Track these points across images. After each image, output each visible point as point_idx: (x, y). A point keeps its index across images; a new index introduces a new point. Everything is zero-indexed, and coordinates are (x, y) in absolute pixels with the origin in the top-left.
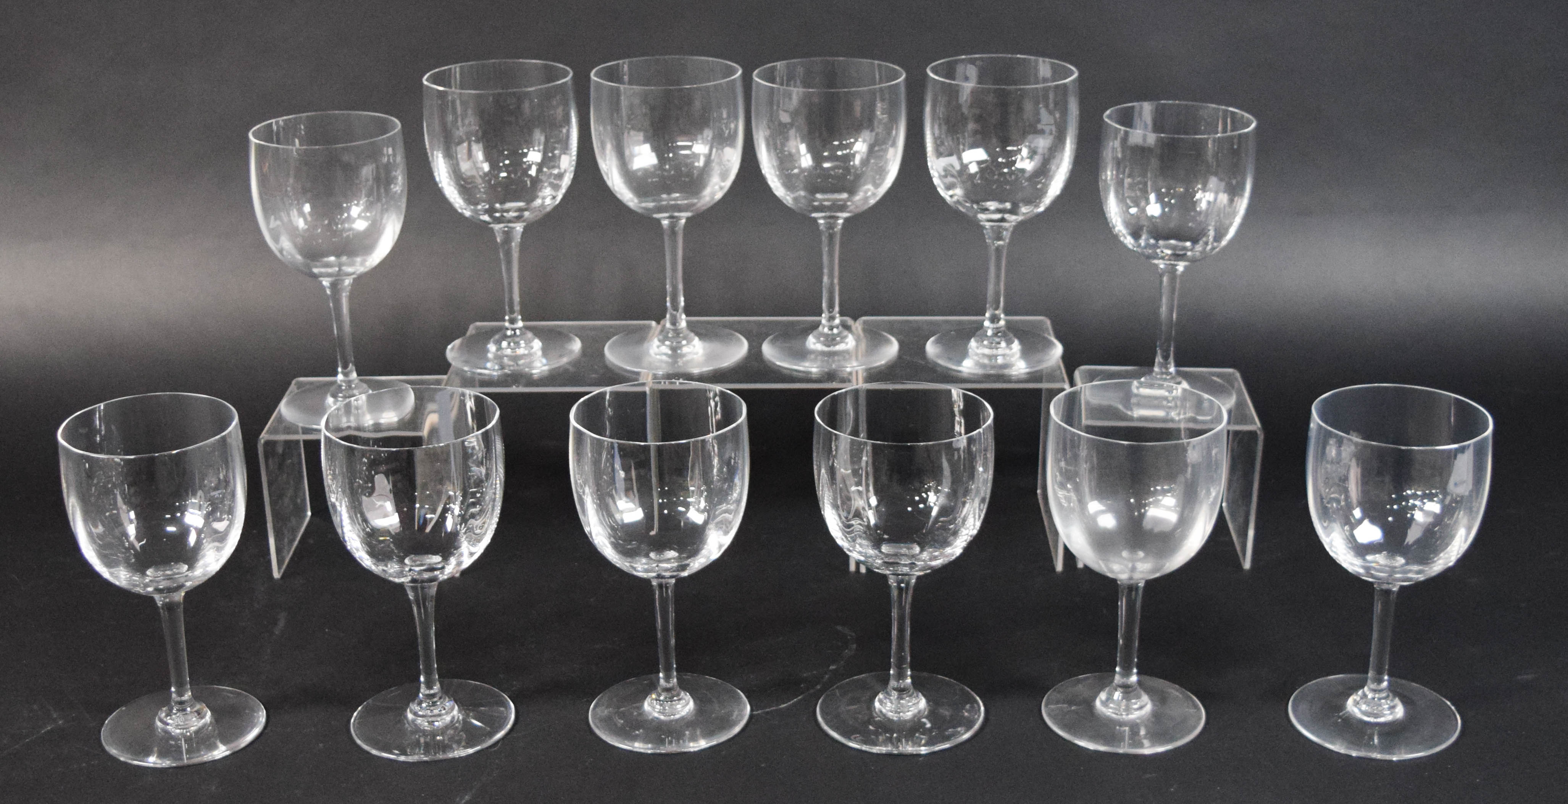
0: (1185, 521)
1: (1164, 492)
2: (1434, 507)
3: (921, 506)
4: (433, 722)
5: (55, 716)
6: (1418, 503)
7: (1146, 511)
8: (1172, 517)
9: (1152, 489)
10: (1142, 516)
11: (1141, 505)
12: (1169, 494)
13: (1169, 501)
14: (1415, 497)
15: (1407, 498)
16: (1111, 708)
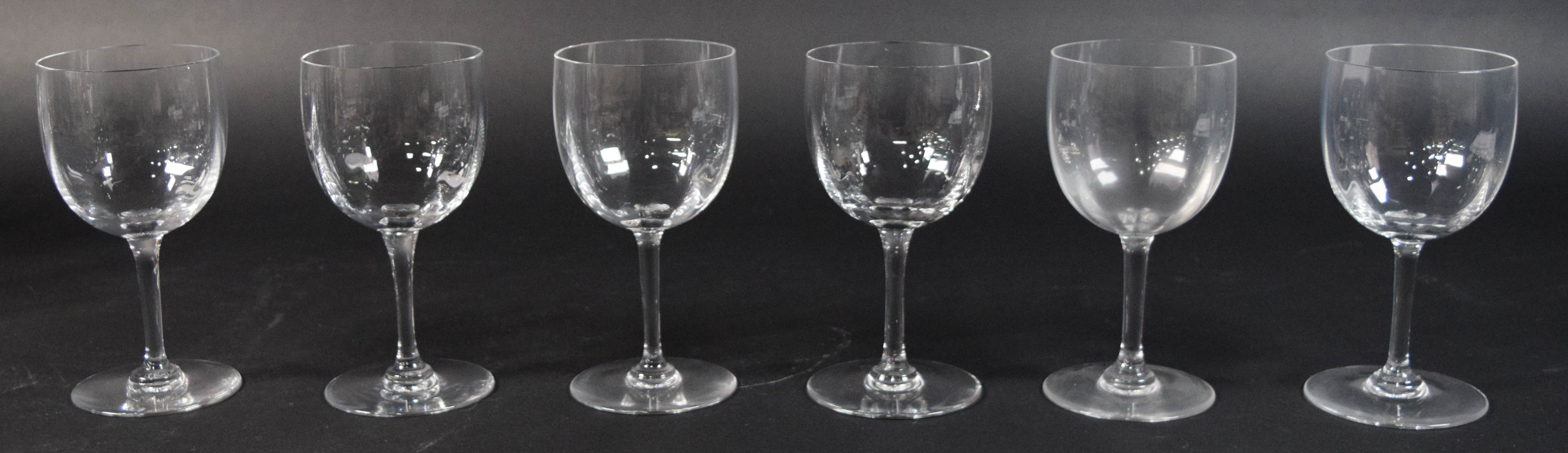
0: (1192, 177)
1: (1171, 145)
2: (1456, 160)
3: (917, 162)
4: (411, 385)
5: (31, 378)
6: (1439, 157)
7: (1152, 169)
8: (1180, 173)
9: (1158, 143)
10: (1148, 174)
11: (1148, 162)
12: (1176, 147)
13: (1178, 154)
14: (1435, 151)
15: (1428, 153)
16: (1116, 382)
